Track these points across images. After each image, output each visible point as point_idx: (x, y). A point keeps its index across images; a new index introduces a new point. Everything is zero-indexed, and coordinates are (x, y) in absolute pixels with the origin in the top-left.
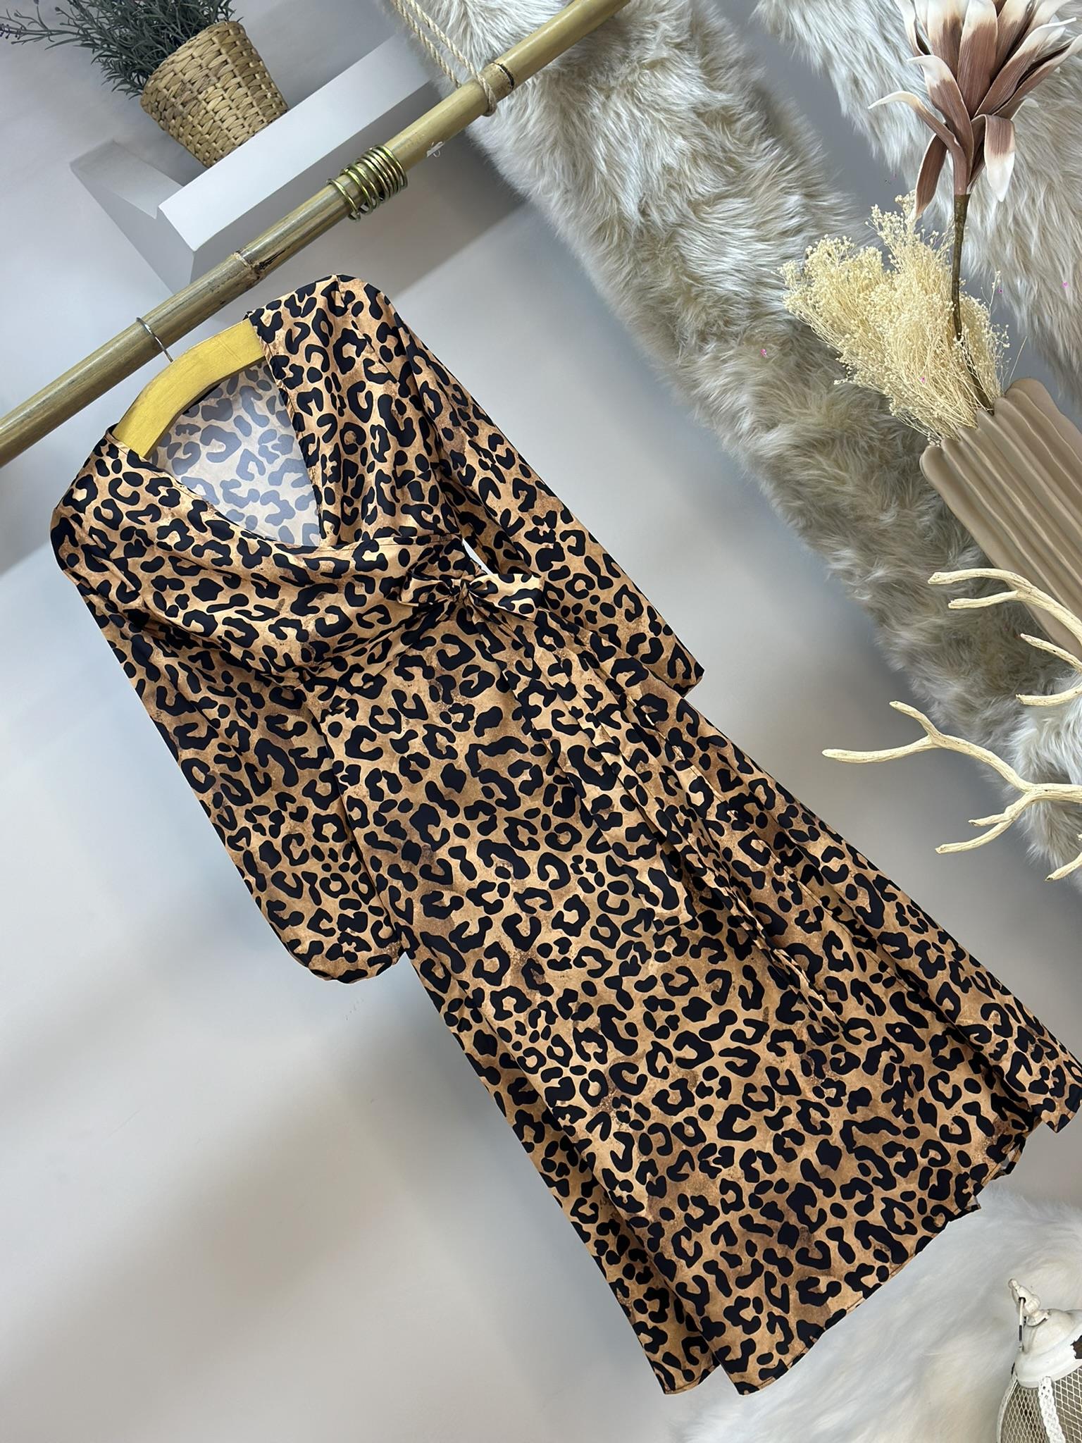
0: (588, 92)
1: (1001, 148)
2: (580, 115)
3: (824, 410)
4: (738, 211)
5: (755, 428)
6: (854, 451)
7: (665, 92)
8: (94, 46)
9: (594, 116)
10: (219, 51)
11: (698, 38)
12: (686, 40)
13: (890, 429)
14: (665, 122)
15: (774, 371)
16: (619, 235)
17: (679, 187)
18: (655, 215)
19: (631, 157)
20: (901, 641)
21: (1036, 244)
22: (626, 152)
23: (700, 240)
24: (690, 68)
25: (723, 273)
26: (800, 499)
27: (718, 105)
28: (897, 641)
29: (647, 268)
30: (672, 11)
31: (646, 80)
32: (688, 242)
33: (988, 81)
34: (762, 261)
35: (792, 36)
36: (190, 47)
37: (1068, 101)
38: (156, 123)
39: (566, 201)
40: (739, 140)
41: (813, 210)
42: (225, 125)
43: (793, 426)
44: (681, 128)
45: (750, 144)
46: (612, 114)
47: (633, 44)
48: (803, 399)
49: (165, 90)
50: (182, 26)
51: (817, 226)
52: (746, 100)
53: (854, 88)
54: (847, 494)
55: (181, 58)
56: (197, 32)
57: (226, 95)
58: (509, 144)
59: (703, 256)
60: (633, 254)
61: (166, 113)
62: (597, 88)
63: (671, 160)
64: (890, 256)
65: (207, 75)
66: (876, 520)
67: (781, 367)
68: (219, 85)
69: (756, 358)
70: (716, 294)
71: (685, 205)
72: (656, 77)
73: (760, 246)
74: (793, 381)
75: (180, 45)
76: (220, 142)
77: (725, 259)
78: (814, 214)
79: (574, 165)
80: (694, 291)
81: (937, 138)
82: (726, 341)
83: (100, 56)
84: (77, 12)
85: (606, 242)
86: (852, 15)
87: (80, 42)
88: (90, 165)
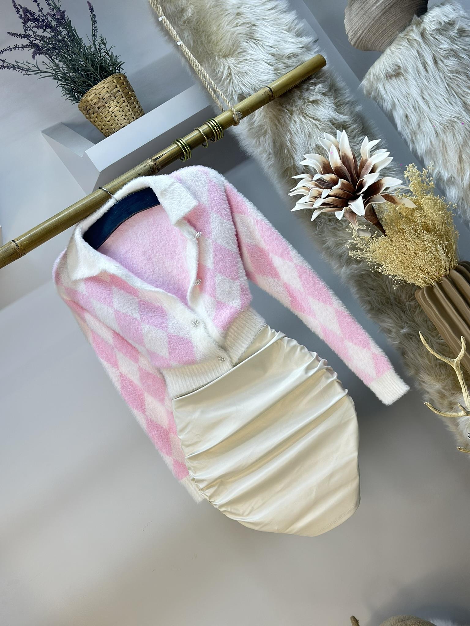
0: (283, 111)
2: (278, 120)
7: (318, 113)
9: (285, 122)
10: (116, 86)
11: (332, 91)
12: (327, 91)
14: (318, 126)
19: (300, 141)
22: (298, 138)
24: (328, 103)
26: (369, 296)
27: (341, 121)
31: (310, 107)
36: (103, 83)
39: (269, 158)
42: (116, 118)
44: (325, 129)
46: (293, 122)
47: (305, 91)
50: (100, 74)
52: (353, 119)
55: (99, 87)
56: (106, 77)
57: (118, 105)
61: (90, 111)
62: (287, 110)
65: (110, 96)
72: (314, 107)
75: (99, 82)
76: (114, 126)
79: (275, 143)
83: (61, 84)
87: (52, 78)
88: (51, 132)
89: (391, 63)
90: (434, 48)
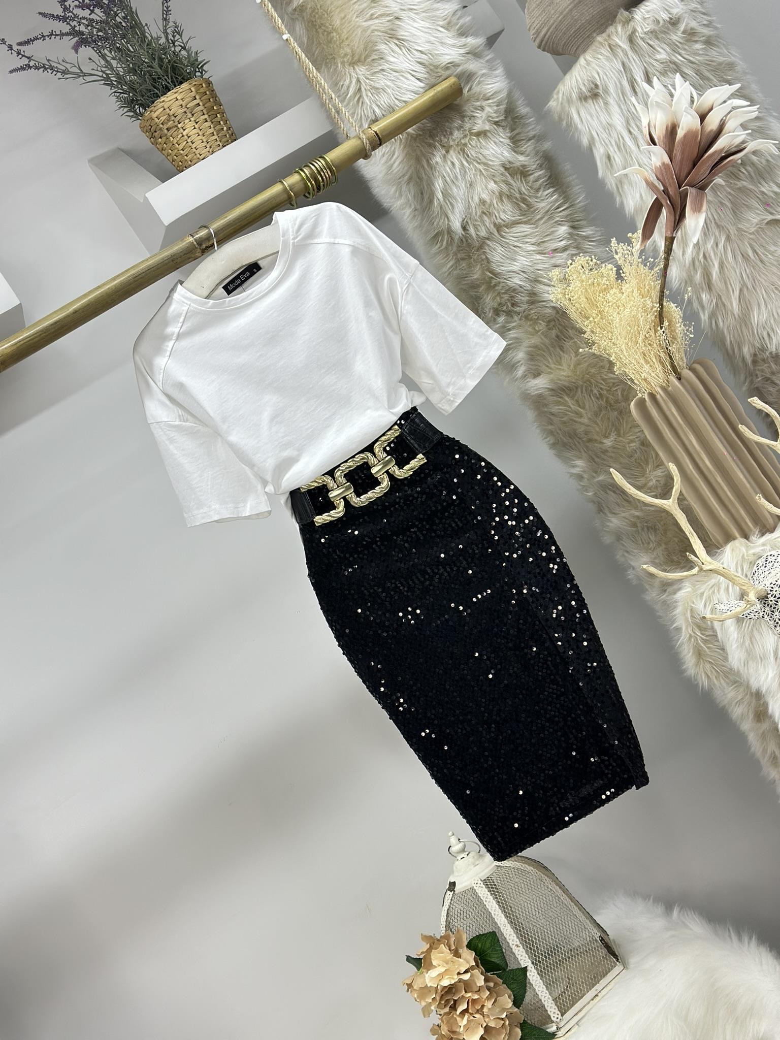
0: (435, 147)
1: (697, 209)
2: (428, 161)
3: (572, 366)
4: (525, 233)
5: (526, 375)
6: (590, 397)
7: (486, 152)
8: (111, 85)
9: (437, 163)
10: (195, 97)
11: (509, 119)
12: (502, 120)
13: (614, 384)
14: (483, 171)
15: (542, 339)
16: (448, 241)
17: (489, 214)
18: (472, 231)
19: (459, 192)
20: (611, 524)
21: (716, 273)
22: (456, 188)
23: (500, 249)
24: (502, 137)
25: (513, 272)
26: (552, 424)
27: (518, 164)
28: (608, 524)
29: (464, 264)
30: (495, 100)
31: (473, 143)
32: (492, 250)
33: (691, 165)
34: (540, 266)
35: (570, 124)
36: (175, 93)
37: (744, 183)
38: (148, 139)
39: (415, 216)
40: (530, 187)
41: (576, 237)
42: (193, 146)
43: (552, 376)
44: (494, 176)
45: (538, 190)
46: (449, 163)
47: (466, 120)
48: (559, 359)
49: (156, 119)
50: (172, 78)
51: (577, 247)
52: (538, 162)
53: (607, 161)
54: (583, 424)
55: (169, 99)
56: (181, 83)
57: (196, 126)
58: (381, 176)
59: (502, 260)
60: (455, 254)
61: (156, 134)
62: (441, 145)
63: (485, 196)
64: (621, 271)
65: (185, 112)
66: (601, 443)
67: (546, 336)
68: (192, 119)
69: (530, 329)
70: (507, 285)
71: (492, 226)
72: (480, 142)
73: (539, 257)
74: (554, 347)
75: (169, 90)
76: (190, 156)
77: (515, 263)
78: (576, 240)
79: (422, 194)
80: (494, 282)
81: (657, 198)
82: (512, 316)
83: (115, 92)
84: (103, 62)
85: (438, 245)
86: (609, 114)
87: (103, 82)
88: (101, 163)
89: (585, 78)
90: (647, 59)
